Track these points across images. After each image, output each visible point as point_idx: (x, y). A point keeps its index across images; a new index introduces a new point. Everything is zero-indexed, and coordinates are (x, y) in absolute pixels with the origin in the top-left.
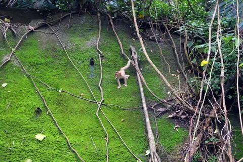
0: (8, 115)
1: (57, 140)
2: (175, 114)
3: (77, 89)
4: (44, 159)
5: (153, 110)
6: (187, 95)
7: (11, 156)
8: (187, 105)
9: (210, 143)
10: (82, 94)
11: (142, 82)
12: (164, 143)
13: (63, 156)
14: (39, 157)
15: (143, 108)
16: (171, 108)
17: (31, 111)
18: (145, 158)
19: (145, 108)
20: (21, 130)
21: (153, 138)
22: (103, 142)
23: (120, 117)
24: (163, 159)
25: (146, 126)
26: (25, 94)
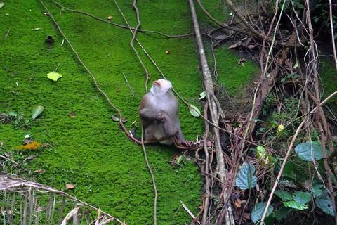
0: (8, 47)
1: (78, 79)
2: (240, 42)
3: (102, 11)
4: (61, 106)
5: (209, 38)
6: (257, 17)
7: (16, 102)
8: (256, 31)
9: (288, 82)
10: (110, 17)
12: (224, 83)
13: (86, 101)
14: (53, 103)
15: (195, 35)
16: (234, 35)
17: (39, 41)
18: (199, 104)
19: (199, 35)
20: (27, 66)
21: (210, 76)
22: (141, 81)
23: (163, 47)
24: (224, 103)
25: (200, 60)
26: (30, 17)
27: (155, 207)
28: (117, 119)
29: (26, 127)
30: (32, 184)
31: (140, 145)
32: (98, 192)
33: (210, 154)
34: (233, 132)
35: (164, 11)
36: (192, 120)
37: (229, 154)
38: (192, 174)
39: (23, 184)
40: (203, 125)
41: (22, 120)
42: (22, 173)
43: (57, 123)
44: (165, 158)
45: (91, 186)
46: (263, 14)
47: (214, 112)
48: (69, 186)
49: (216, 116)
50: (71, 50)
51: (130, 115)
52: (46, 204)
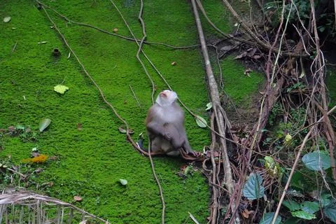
0: (15, 61)
1: (84, 92)
2: (245, 53)
3: (109, 23)
4: (68, 119)
5: (215, 49)
6: (262, 28)
7: (23, 115)
8: (261, 42)
9: (294, 92)
10: (116, 30)
11: (199, 11)
12: (231, 93)
13: (94, 113)
14: (60, 116)
15: (201, 47)
16: (239, 45)
17: (46, 54)
18: (206, 114)
19: (204, 47)
20: (34, 80)
21: (216, 86)
22: (148, 93)
23: (170, 60)
24: (231, 114)
25: (206, 71)
26: (37, 31)
27: (163, 218)
28: (124, 131)
29: (33, 140)
30: (40, 197)
31: (147, 156)
32: (106, 204)
33: (217, 165)
34: (240, 142)
35: (170, 23)
36: (199, 130)
37: (236, 165)
38: (199, 184)
39: (31, 197)
40: (210, 136)
41: (30, 133)
42: (30, 186)
43: (64, 135)
44: (172, 169)
45: (98, 198)
46: (268, 25)
47: (220, 123)
48: (77, 198)
49: (223, 126)
50: (77, 63)
51: (137, 126)
52: (54, 216)
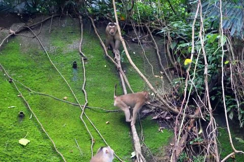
1: (41, 144)
2: (159, 115)
3: (60, 93)
6: (171, 96)
8: (170, 107)
9: (195, 144)
10: (65, 98)
11: (126, 84)
12: (149, 145)
13: (47, 160)
16: (155, 109)
17: (14, 116)
18: (131, 161)
20: (4, 135)
21: (138, 140)
22: (88, 145)
23: (105, 120)
24: (149, 160)
25: (131, 128)
26: (8, 98)
35: (105, 93)
46: (175, 94)
50: (37, 122)
